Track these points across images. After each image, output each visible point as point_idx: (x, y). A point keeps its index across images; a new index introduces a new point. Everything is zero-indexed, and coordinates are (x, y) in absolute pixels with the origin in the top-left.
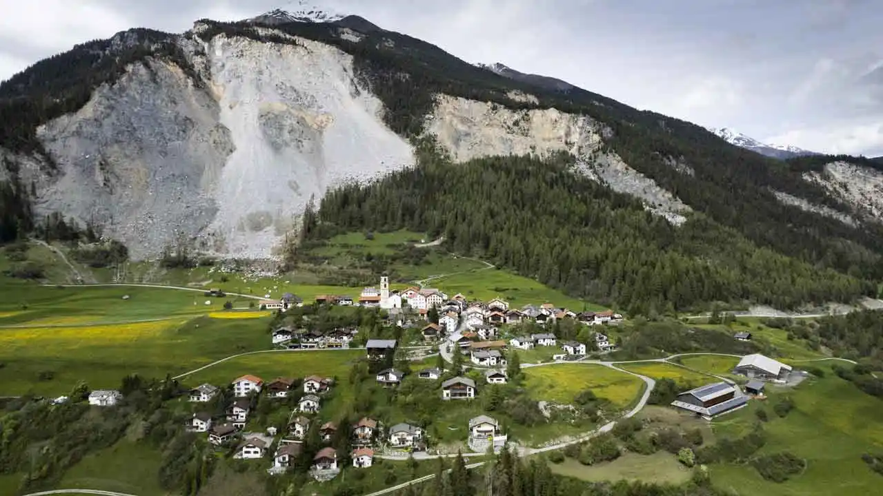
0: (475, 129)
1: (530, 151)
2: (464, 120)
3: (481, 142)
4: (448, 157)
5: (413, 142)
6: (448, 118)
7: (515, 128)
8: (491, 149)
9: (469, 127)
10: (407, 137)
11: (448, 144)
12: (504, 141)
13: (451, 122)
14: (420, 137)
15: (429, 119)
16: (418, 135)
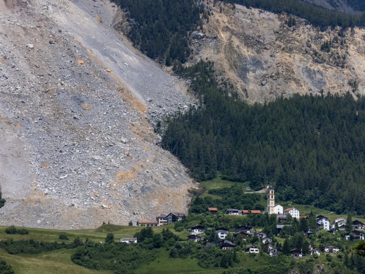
0: (266, 55)
1: (348, 88)
2: (248, 41)
3: (278, 74)
4: (236, 95)
5: (179, 72)
6: (224, 36)
7: (325, 55)
8: (293, 85)
9: (258, 52)
10: (168, 64)
11: (232, 75)
12: (310, 73)
13: (230, 43)
14: (187, 65)
15: (197, 37)
16: (183, 61)
